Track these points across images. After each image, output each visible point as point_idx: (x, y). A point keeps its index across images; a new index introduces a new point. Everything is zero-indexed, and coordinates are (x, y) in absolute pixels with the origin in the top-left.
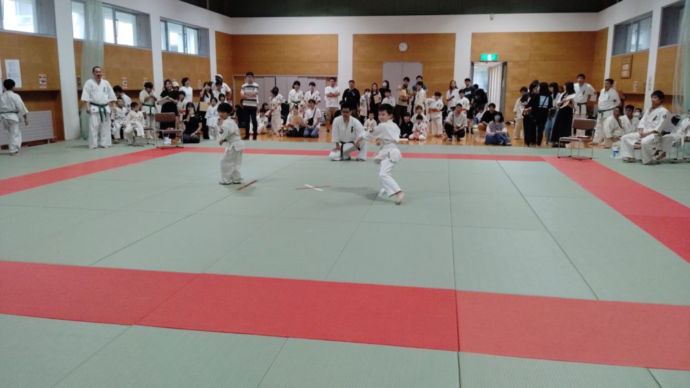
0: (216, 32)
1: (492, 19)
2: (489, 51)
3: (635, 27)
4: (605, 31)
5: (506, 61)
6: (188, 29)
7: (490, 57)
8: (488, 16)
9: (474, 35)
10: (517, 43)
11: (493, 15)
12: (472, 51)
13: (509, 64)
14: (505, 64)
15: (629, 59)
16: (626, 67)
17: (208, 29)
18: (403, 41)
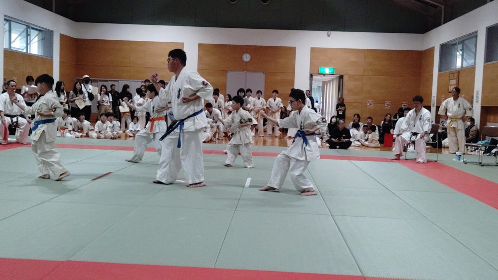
0: (61, 34)
1: (329, 36)
2: (326, 65)
3: (460, 47)
4: (431, 50)
5: (342, 74)
6: (32, 30)
7: (327, 70)
8: (325, 33)
9: (313, 50)
10: (353, 58)
11: (329, 32)
12: (312, 64)
13: (345, 78)
14: (341, 78)
15: (456, 75)
16: (453, 82)
17: (53, 31)
18: (247, 53)
